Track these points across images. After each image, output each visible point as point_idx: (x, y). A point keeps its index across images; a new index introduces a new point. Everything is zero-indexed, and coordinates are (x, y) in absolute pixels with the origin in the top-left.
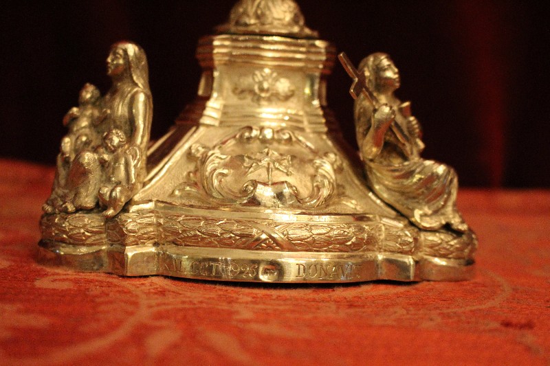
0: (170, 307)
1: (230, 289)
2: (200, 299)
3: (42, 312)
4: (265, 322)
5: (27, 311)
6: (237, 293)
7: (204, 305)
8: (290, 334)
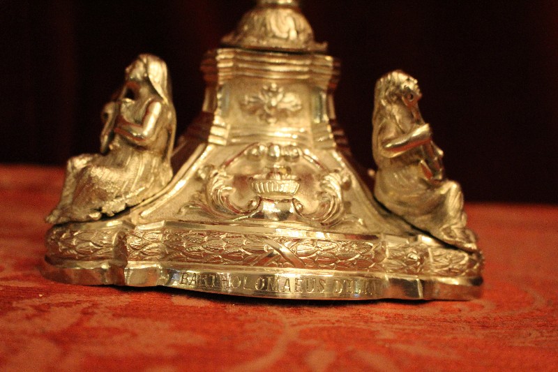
0: (311, 326)
1: (361, 308)
2: (337, 318)
3: (194, 330)
4: (408, 342)
5: (179, 328)
6: (369, 311)
7: (343, 324)
8: (438, 354)
